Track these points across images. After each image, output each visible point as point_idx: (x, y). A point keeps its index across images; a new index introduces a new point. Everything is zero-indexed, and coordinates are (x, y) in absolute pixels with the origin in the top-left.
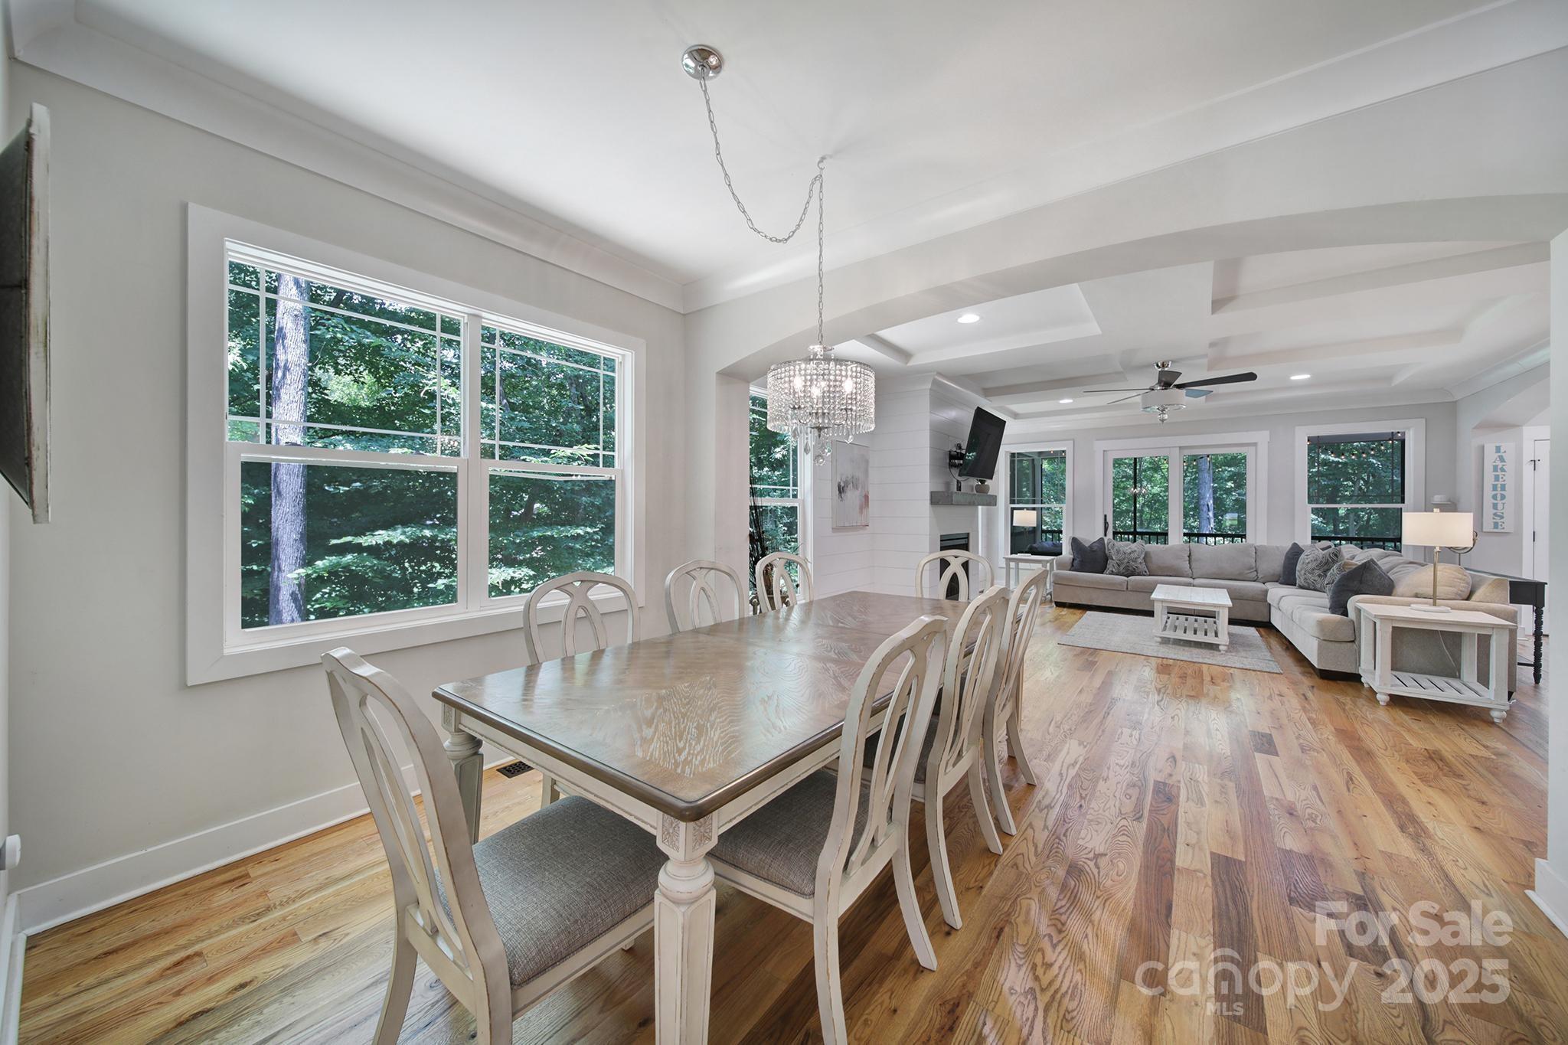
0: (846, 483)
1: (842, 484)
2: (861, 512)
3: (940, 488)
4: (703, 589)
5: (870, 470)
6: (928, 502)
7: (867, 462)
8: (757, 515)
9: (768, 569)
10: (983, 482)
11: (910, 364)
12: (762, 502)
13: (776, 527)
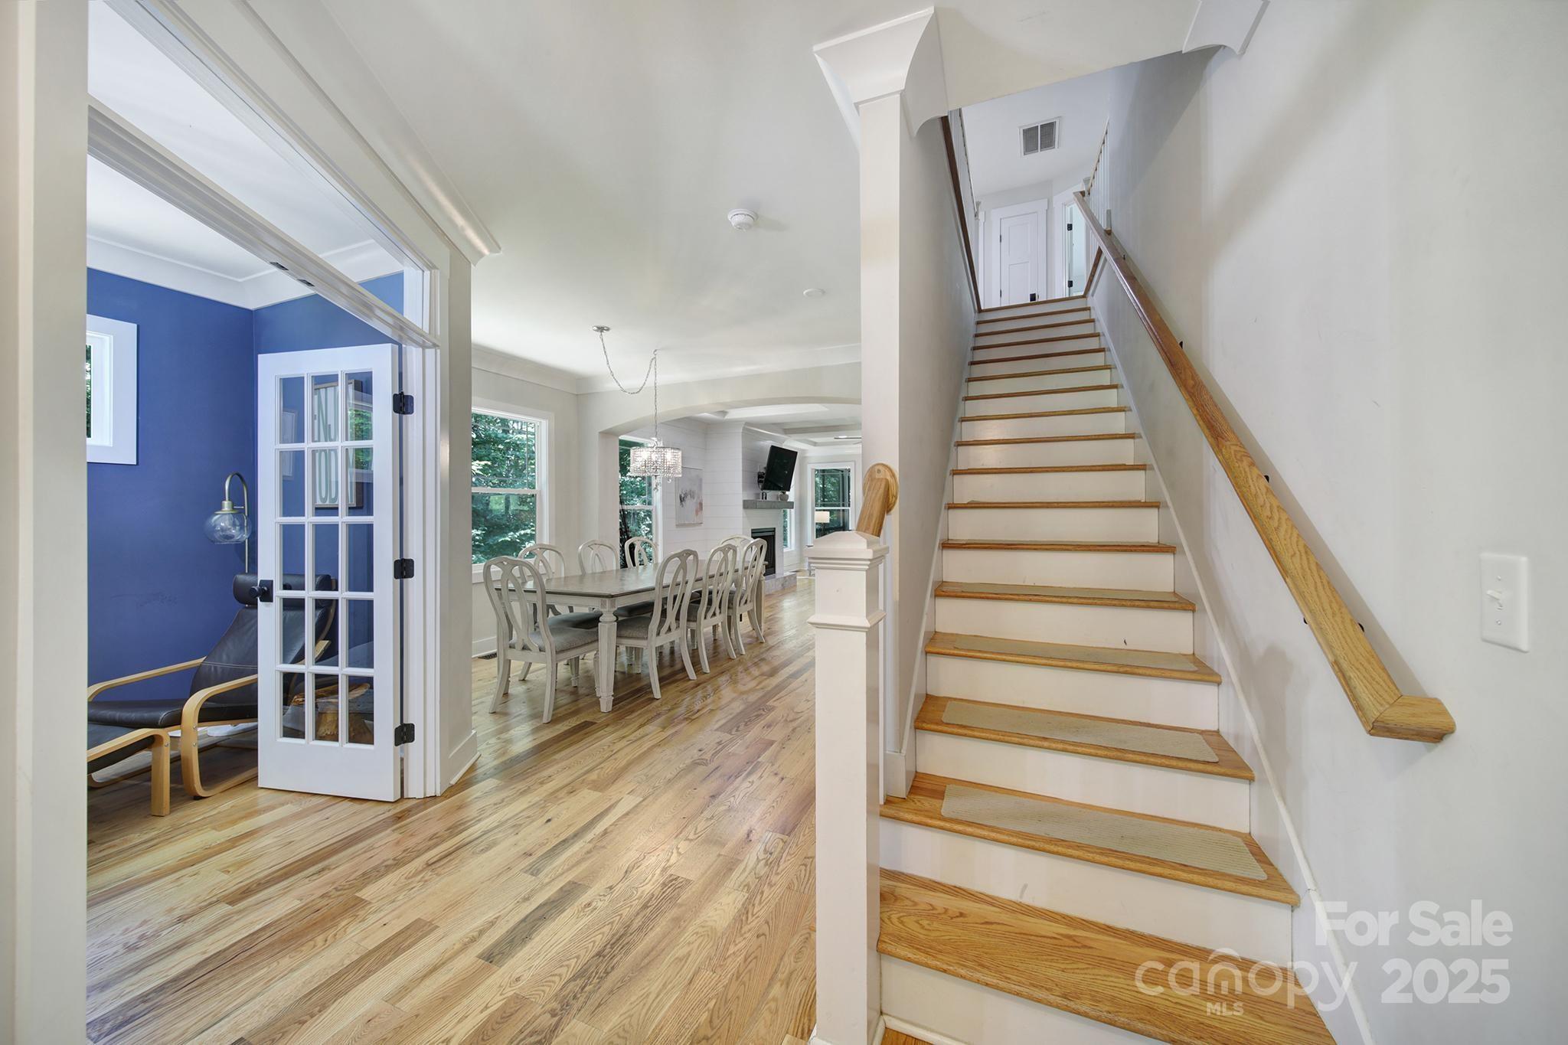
0: (686, 495)
1: (683, 496)
2: (697, 512)
3: (752, 498)
4: (597, 555)
5: (703, 485)
6: (741, 507)
7: (701, 480)
8: (624, 516)
9: (632, 547)
10: (784, 493)
11: (726, 417)
12: (625, 507)
13: (640, 528)
